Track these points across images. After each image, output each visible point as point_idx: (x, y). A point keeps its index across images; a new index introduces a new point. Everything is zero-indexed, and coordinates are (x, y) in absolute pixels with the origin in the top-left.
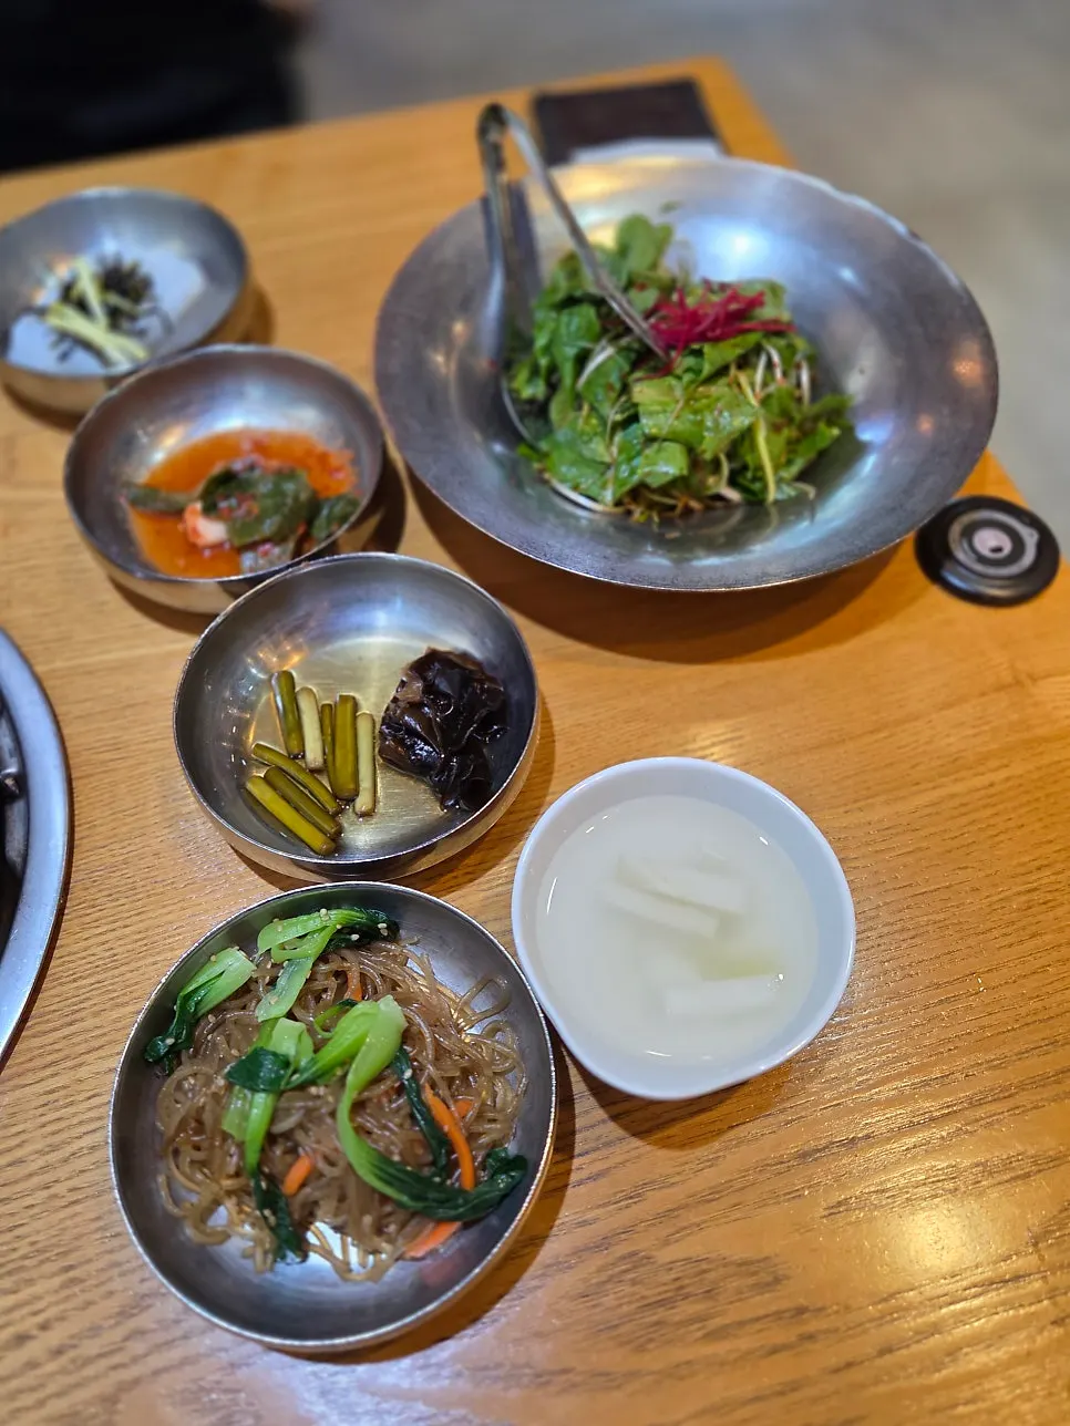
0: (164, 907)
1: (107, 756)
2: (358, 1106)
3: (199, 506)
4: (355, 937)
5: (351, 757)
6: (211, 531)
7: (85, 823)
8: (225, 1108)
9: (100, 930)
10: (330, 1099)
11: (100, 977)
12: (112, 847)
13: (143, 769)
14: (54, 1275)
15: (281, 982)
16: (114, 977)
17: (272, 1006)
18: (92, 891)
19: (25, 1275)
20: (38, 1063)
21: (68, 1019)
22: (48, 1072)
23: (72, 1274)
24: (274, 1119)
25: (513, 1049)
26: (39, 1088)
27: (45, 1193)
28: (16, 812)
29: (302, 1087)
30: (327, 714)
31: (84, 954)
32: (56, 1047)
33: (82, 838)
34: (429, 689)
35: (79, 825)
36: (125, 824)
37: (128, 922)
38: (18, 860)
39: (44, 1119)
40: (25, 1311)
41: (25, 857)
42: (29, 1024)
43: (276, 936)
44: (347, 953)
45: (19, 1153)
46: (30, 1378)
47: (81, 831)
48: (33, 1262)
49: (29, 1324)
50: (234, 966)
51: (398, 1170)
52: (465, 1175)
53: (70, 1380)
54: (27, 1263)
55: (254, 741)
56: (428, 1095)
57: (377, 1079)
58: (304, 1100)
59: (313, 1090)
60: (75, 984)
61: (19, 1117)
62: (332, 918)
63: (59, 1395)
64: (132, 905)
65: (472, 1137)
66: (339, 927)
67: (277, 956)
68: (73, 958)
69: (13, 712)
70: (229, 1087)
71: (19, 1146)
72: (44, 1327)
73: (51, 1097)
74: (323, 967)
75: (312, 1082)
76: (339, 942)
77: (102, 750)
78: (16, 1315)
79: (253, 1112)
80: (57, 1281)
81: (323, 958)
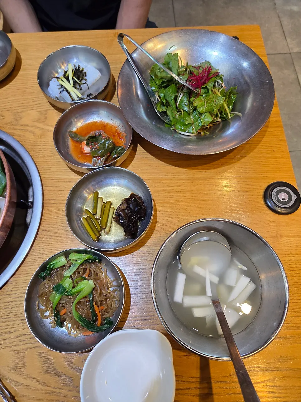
0: (58, 243)
1: (53, 202)
2: (79, 303)
3: (85, 142)
4: (90, 261)
5: (106, 218)
6: (87, 149)
7: (45, 218)
8: (51, 294)
9: (42, 245)
10: (73, 300)
11: (41, 256)
12: (49, 225)
13: (60, 207)
14: (19, 320)
15: (71, 267)
16: (43, 257)
17: (68, 273)
18: (43, 235)
19: (13, 319)
20: (24, 273)
21: (32, 264)
22: (26, 275)
23: (22, 321)
24: (60, 300)
25: (118, 297)
26: (23, 278)
27: (20, 302)
28: (30, 211)
29: (68, 296)
30: (104, 205)
31: (38, 250)
32: (28, 270)
33: (43, 222)
34: (128, 207)
35: (43, 218)
36: (53, 220)
37: (49, 245)
38: (29, 223)
39: (23, 286)
40: (12, 326)
41: (30, 223)
42: (23, 263)
43: (73, 256)
44: (87, 264)
45: (16, 292)
46: (10, 341)
47: (43, 220)
48: (15, 316)
49: (12, 330)
50: (62, 261)
51: (84, 319)
52: (99, 323)
53: (18, 343)
54: (14, 316)
55: (85, 208)
56: (94, 304)
57: (85, 297)
58: (67, 298)
59: (69, 297)
60: (35, 257)
61: (18, 284)
62: (86, 256)
63: (15, 346)
64: (51, 241)
65: (102, 315)
66: (87, 259)
67: (72, 261)
68: (36, 250)
69: (34, 186)
70: (53, 290)
71: (17, 290)
72: (15, 331)
73: (25, 281)
74: (81, 267)
75: (70, 295)
76: (86, 261)
77: (52, 200)
78: (9, 327)
79: (56, 297)
80: (20, 322)
81: (82, 264)
